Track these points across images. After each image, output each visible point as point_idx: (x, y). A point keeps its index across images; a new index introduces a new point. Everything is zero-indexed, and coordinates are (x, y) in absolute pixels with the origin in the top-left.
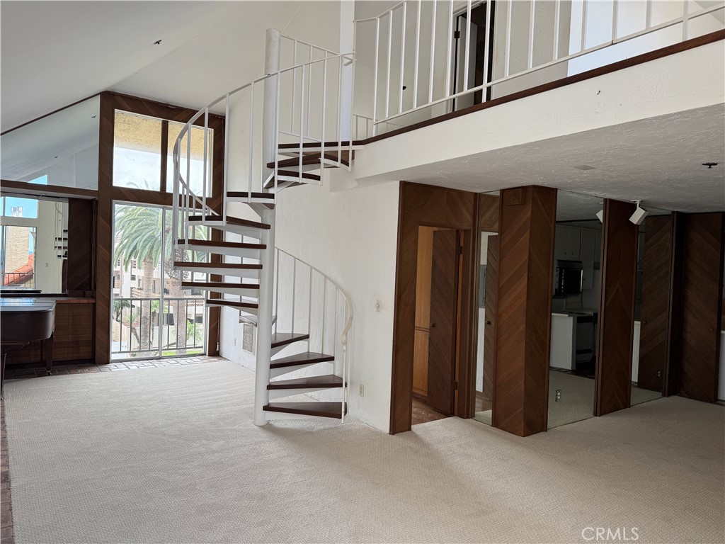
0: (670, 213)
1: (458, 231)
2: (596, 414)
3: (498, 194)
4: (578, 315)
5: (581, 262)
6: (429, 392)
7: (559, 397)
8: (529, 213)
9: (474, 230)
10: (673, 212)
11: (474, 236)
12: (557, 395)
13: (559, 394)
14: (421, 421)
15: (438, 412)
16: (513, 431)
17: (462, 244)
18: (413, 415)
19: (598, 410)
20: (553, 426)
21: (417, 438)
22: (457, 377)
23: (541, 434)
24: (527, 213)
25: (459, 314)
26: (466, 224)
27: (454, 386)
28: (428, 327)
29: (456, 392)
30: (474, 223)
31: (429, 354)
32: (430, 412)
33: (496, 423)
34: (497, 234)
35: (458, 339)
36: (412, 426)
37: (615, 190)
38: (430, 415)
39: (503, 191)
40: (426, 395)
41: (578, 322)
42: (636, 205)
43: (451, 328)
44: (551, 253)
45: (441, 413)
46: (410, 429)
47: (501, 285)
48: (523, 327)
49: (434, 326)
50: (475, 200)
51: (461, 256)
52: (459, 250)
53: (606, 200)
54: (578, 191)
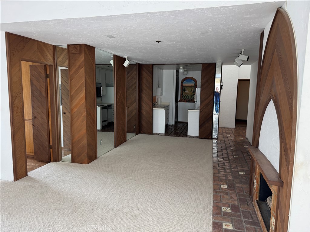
0: (135, 63)
1: (45, 65)
2: (115, 147)
3: (66, 47)
4: (102, 106)
5: (101, 83)
6: (35, 153)
7: (101, 143)
8: (83, 58)
9: (55, 66)
10: (137, 63)
11: (55, 69)
12: (100, 142)
13: (101, 141)
14: (32, 169)
15: (42, 162)
16: (82, 163)
17: (48, 73)
18: (28, 167)
19: (116, 145)
20: (99, 156)
21: (32, 179)
22: (51, 143)
23: (95, 161)
24: (82, 58)
25: (50, 110)
26: (50, 62)
27: (50, 147)
28: (32, 119)
29: (51, 150)
30: (54, 62)
31: (34, 133)
32: (37, 163)
33: (74, 160)
34: (68, 68)
35: (50, 123)
36: (28, 173)
37: (119, 51)
38: (37, 164)
39: (69, 46)
40: (34, 154)
41: (102, 109)
42: (125, 59)
43: (45, 118)
44: (95, 78)
45: (43, 162)
46: (27, 175)
47: (71, 94)
48: (84, 114)
49: (35, 118)
50: (53, 49)
51: (48, 79)
52: (47, 76)
53: (114, 55)
54: (104, 50)
